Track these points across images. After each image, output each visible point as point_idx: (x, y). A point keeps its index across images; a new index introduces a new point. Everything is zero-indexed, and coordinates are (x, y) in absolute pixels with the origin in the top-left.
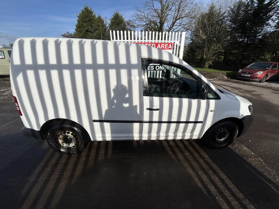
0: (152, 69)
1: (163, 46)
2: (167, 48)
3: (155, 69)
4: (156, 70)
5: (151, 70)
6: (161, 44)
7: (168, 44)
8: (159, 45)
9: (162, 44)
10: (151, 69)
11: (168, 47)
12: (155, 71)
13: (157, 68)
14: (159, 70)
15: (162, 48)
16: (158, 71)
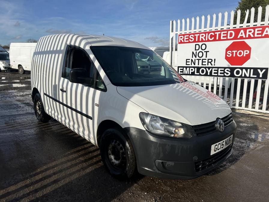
0: (227, 74)
1: (251, 34)
2: (260, 36)
3: (232, 75)
4: (235, 76)
5: (224, 76)
6: (245, 30)
7: (261, 29)
8: (242, 31)
9: (248, 30)
10: (225, 74)
11: (262, 34)
12: (233, 79)
13: (238, 72)
14: (241, 77)
15: (247, 36)
16: (239, 80)
